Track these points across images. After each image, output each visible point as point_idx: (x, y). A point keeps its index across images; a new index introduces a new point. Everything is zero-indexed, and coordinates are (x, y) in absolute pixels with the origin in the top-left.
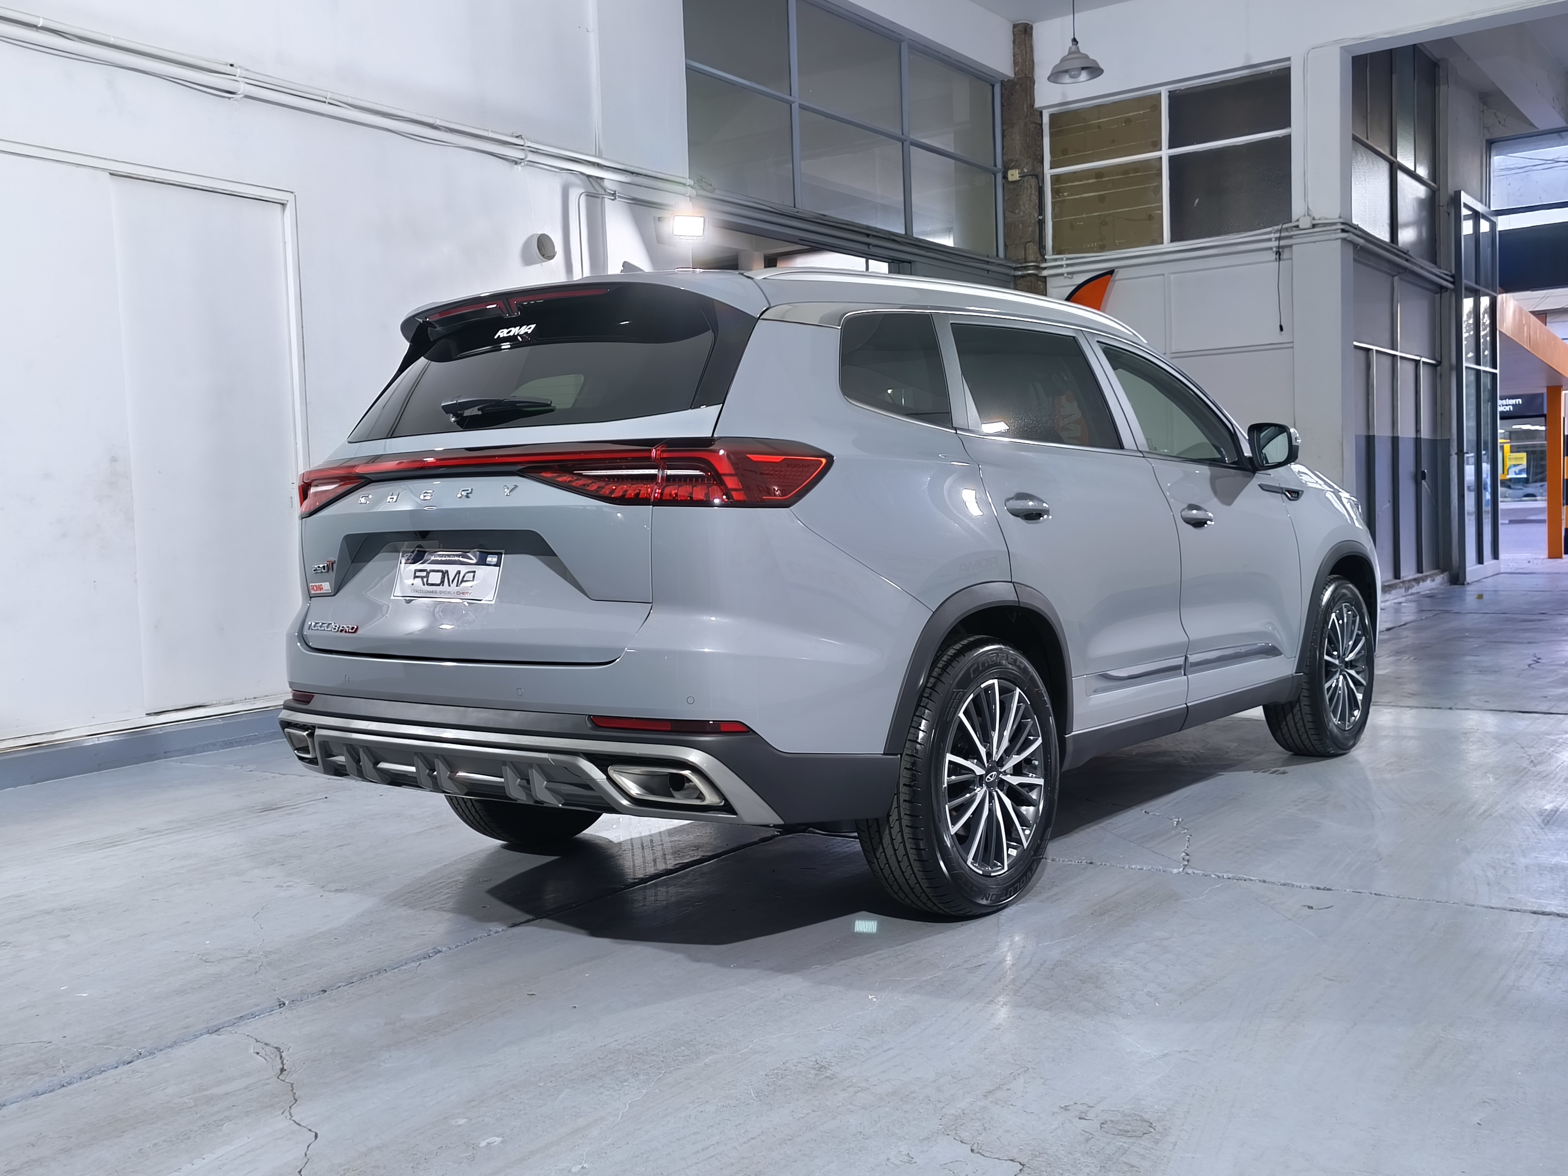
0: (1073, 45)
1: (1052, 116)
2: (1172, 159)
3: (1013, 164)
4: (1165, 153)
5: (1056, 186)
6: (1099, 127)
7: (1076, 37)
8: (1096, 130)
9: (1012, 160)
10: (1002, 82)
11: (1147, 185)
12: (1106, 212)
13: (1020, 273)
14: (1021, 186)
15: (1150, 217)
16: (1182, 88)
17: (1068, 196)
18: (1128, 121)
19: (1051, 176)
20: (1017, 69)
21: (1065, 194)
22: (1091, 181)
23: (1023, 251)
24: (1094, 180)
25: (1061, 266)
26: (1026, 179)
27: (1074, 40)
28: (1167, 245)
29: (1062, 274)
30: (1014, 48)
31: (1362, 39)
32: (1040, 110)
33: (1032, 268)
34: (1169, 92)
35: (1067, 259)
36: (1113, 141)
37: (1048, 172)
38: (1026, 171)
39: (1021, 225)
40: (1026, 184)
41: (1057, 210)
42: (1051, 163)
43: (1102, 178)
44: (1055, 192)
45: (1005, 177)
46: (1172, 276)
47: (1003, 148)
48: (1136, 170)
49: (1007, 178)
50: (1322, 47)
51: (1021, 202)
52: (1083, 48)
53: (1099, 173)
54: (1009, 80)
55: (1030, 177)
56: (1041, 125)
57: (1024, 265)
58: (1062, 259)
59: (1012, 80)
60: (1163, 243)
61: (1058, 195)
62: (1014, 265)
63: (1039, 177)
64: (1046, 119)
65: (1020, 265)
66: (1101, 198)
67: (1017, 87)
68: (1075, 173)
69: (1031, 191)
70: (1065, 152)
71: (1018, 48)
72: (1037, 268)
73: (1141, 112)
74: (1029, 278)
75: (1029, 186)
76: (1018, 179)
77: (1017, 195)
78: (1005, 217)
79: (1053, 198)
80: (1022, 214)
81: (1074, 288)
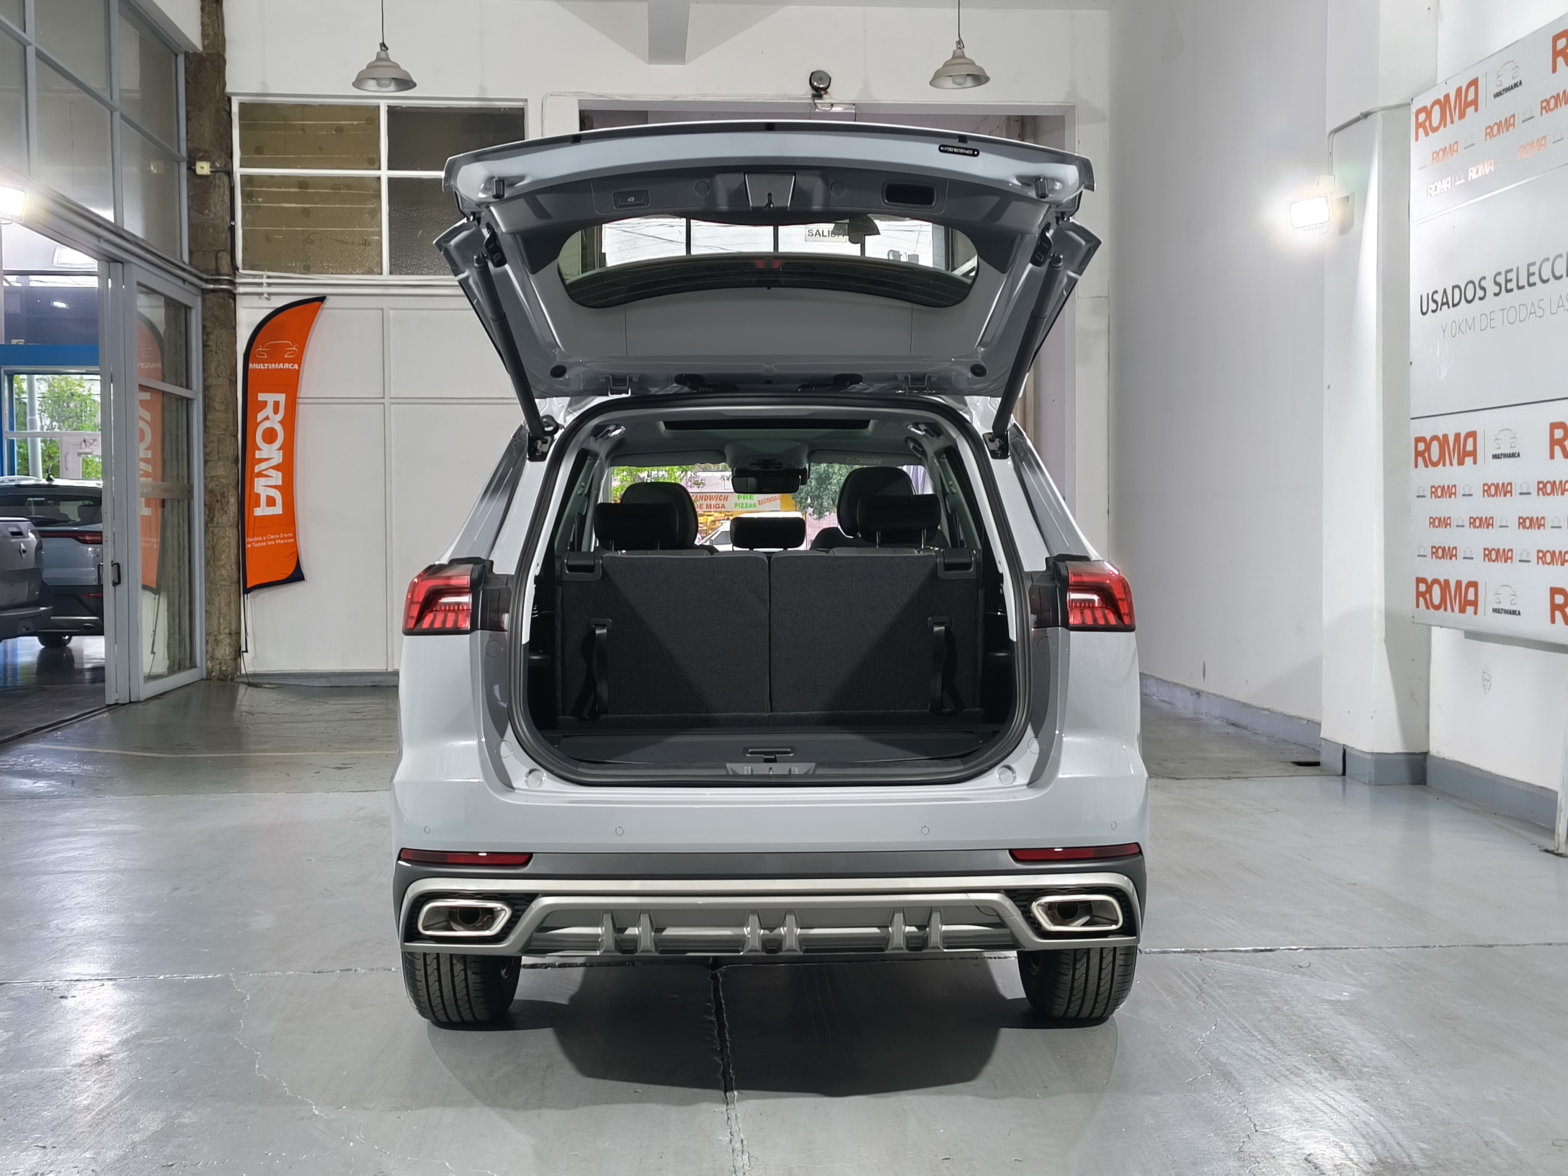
0: (381, 50)
1: (242, 105)
2: (391, 180)
3: (201, 154)
4: (385, 173)
5: (247, 189)
6: (303, 130)
7: (385, 42)
8: (299, 133)
9: (200, 150)
10: (187, 55)
11: (362, 206)
12: (312, 229)
13: (212, 286)
14: (211, 182)
15: (366, 243)
16: (404, 106)
17: (263, 202)
18: (339, 129)
19: (241, 175)
20: (206, 43)
21: (260, 200)
22: (292, 190)
23: (214, 261)
24: (297, 190)
25: (260, 285)
26: (217, 175)
27: (383, 45)
28: (386, 277)
29: (261, 294)
30: (202, 17)
31: (601, 96)
32: (229, 95)
33: (225, 282)
34: (388, 106)
35: (269, 277)
36: (321, 149)
37: (238, 171)
38: (218, 165)
39: (211, 229)
40: (217, 181)
41: (248, 216)
42: (241, 159)
43: (307, 189)
44: (246, 195)
45: (191, 169)
46: (391, 312)
47: (187, 133)
48: (349, 187)
49: (195, 170)
50: (560, 95)
51: (212, 202)
52: (393, 55)
53: (303, 183)
54: (195, 54)
55: (223, 174)
56: (230, 113)
57: (217, 277)
58: (261, 277)
59: (200, 54)
60: (381, 274)
61: (251, 200)
62: (205, 276)
63: (230, 174)
64: (235, 109)
65: (211, 277)
66: (306, 212)
67: (208, 64)
68: (272, 177)
69: (224, 190)
70: (259, 150)
71: (208, 18)
72: (232, 283)
73: (355, 123)
74: (221, 294)
75: (222, 185)
76: (209, 173)
77: (205, 192)
78: (189, 217)
79: (243, 201)
80: (212, 216)
81: (270, 311)
